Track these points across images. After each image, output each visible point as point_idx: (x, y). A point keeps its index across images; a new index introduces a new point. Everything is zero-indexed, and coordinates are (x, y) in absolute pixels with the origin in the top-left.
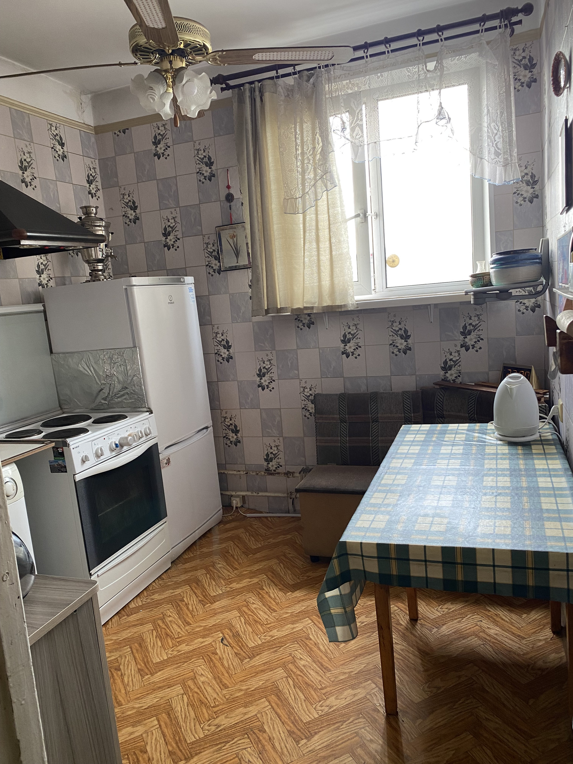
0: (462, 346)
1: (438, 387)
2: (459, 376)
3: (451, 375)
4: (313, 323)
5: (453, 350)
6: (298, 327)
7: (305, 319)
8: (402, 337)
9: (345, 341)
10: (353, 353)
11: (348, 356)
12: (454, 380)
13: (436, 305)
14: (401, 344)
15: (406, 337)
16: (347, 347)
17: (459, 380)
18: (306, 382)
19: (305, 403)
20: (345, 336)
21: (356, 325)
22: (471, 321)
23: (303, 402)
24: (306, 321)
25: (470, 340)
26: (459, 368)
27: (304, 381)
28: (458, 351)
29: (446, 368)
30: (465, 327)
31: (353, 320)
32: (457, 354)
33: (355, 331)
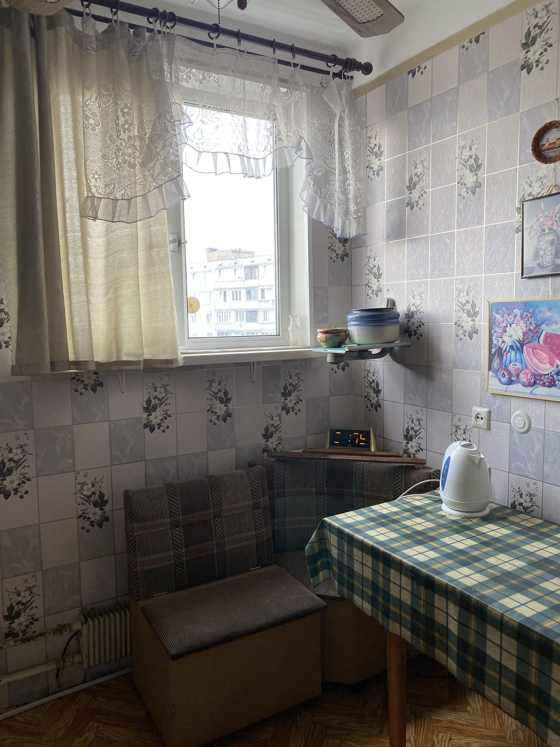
0: (283, 409)
2: (280, 444)
3: (272, 443)
4: (101, 385)
5: (274, 414)
6: (76, 390)
7: (89, 378)
8: (221, 401)
9: (149, 409)
11: (152, 431)
12: (275, 449)
13: (259, 363)
14: (220, 409)
15: (226, 400)
16: (151, 418)
18: (86, 475)
19: (84, 507)
20: (149, 401)
21: (164, 386)
22: (291, 381)
23: (81, 507)
24: (90, 382)
25: (290, 401)
26: (280, 435)
27: (82, 474)
28: (279, 415)
29: (267, 436)
30: (285, 388)
31: (162, 379)
32: (278, 418)
33: (164, 395)
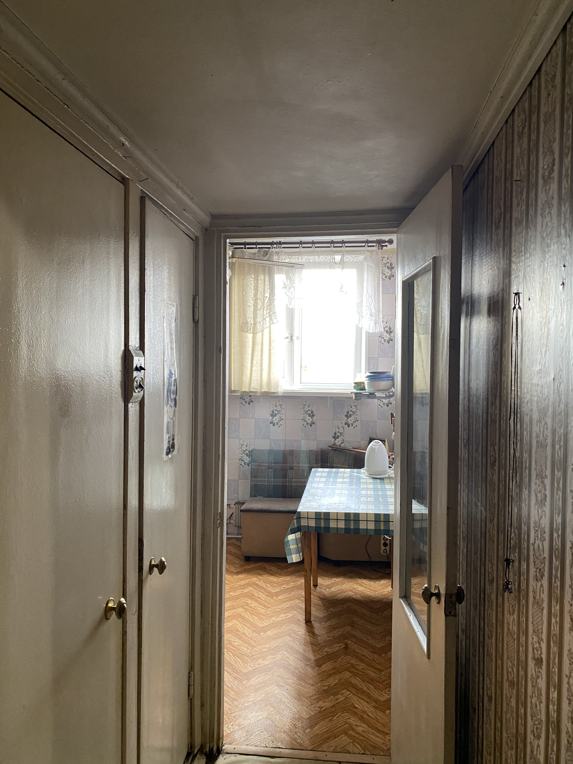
0: (346, 424)
1: (330, 448)
2: (343, 443)
3: (338, 442)
4: (252, 402)
5: (340, 426)
6: (242, 403)
7: (247, 398)
8: (309, 415)
9: (273, 415)
10: (277, 423)
11: (274, 425)
12: (340, 445)
13: (331, 398)
14: (309, 419)
15: (312, 415)
16: (274, 419)
17: (343, 445)
18: (243, 441)
19: (242, 455)
20: (273, 412)
21: (280, 405)
22: (351, 409)
23: (240, 455)
24: (248, 400)
25: (350, 420)
26: (343, 438)
27: (242, 440)
28: (343, 427)
29: (335, 437)
30: (348, 412)
31: (279, 402)
32: (342, 429)
33: (280, 409)
